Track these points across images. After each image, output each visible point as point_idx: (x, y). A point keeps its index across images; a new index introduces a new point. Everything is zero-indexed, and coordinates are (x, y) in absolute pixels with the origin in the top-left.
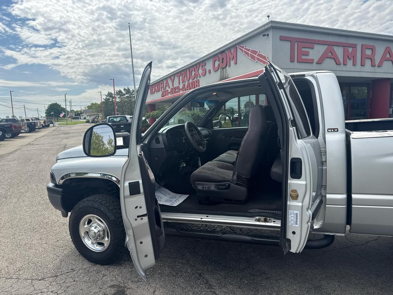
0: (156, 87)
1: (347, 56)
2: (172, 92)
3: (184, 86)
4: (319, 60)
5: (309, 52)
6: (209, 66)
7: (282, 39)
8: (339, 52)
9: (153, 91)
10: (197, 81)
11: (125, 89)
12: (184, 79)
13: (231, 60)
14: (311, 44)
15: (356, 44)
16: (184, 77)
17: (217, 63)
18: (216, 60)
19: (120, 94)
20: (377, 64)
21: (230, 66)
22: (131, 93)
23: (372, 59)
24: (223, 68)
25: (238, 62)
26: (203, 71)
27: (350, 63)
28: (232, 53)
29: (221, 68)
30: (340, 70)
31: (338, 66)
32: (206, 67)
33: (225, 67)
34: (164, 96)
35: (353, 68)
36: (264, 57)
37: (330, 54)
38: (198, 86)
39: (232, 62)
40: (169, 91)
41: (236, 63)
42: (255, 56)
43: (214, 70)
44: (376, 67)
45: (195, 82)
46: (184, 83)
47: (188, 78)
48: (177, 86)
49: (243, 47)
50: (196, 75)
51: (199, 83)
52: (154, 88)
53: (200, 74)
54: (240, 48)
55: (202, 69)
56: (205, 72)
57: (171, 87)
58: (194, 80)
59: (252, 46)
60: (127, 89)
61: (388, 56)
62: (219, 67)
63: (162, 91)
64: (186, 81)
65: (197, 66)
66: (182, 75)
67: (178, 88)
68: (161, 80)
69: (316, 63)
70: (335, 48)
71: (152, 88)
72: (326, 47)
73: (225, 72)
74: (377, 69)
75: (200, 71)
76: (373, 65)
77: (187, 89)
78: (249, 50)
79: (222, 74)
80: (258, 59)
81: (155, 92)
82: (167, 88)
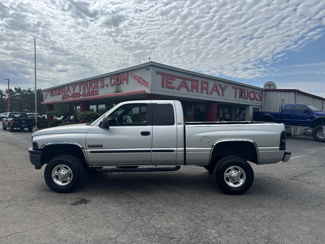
0: (57, 91)
1: (194, 87)
2: (72, 96)
3: (85, 93)
4: (178, 87)
5: (172, 82)
6: (107, 81)
7: (157, 73)
8: (189, 83)
9: (54, 94)
10: (96, 91)
11: (15, 89)
12: (84, 88)
13: (124, 81)
14: (174, 77)
15: (199, 80)
16: (85, 87)
17: (113, 81)
18: (113, 78)
19: (9, 93)
20: (209, 92)
21: (123, 84)
22: (21, 92)
23: (207, 89)
24: (118, 85)
25: (129, 82)
26: (102, 84)
27: (195, 91)
28: (125, 76)
29: (116, 84)
30: (190, 94)
31: (188, 92)
32: (104, 82)
33: (119, 84)
34: (64, 99)
35: (197, 94)
36: (146, 83)
37: (184, 85)
38: (97, 94)
39: (125, 82)
40: (70, 95)
41: (128, 83)
42: (140, 81)
43: (111, 85)
44: (209, 94)
45: (95, 91)
46: (84, 91)
47: (88, 87)
48: (78, 92)
49: (133, 74)
50: (96, 86)
51: (98, 92)
52: (54, 92)
53: (99, 86)
54: (130, 74)
55: (101, 83)
56: (103, 85)
57: (72, 92)
58: (94, 90)
59: (138, 74)
60: (18, 88)
61: (215, 88)
62: (115, 84)
63: (62, 94)
64: (87, 90)
65: (97, 80)
66: (83, 84)
67: (79, 94)
68: (62, 86)
69: (177, 89)
70: (187, 82)
71: (53, 92)
72: (182, 80)
73: (120, 88)
74: (209, 95)
75: (100, 84)
76: (207, 93)
77: (87, 95)
78: (137, 76)
79: (117, 89)
80: (142, 83)
81: (56, 95)
82: (68, 93)
